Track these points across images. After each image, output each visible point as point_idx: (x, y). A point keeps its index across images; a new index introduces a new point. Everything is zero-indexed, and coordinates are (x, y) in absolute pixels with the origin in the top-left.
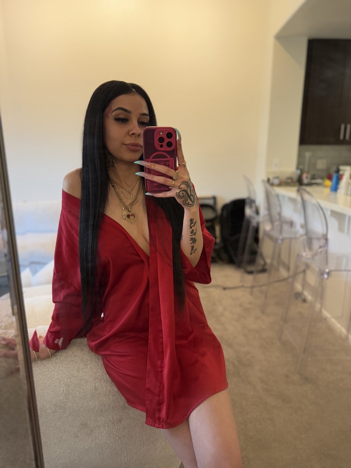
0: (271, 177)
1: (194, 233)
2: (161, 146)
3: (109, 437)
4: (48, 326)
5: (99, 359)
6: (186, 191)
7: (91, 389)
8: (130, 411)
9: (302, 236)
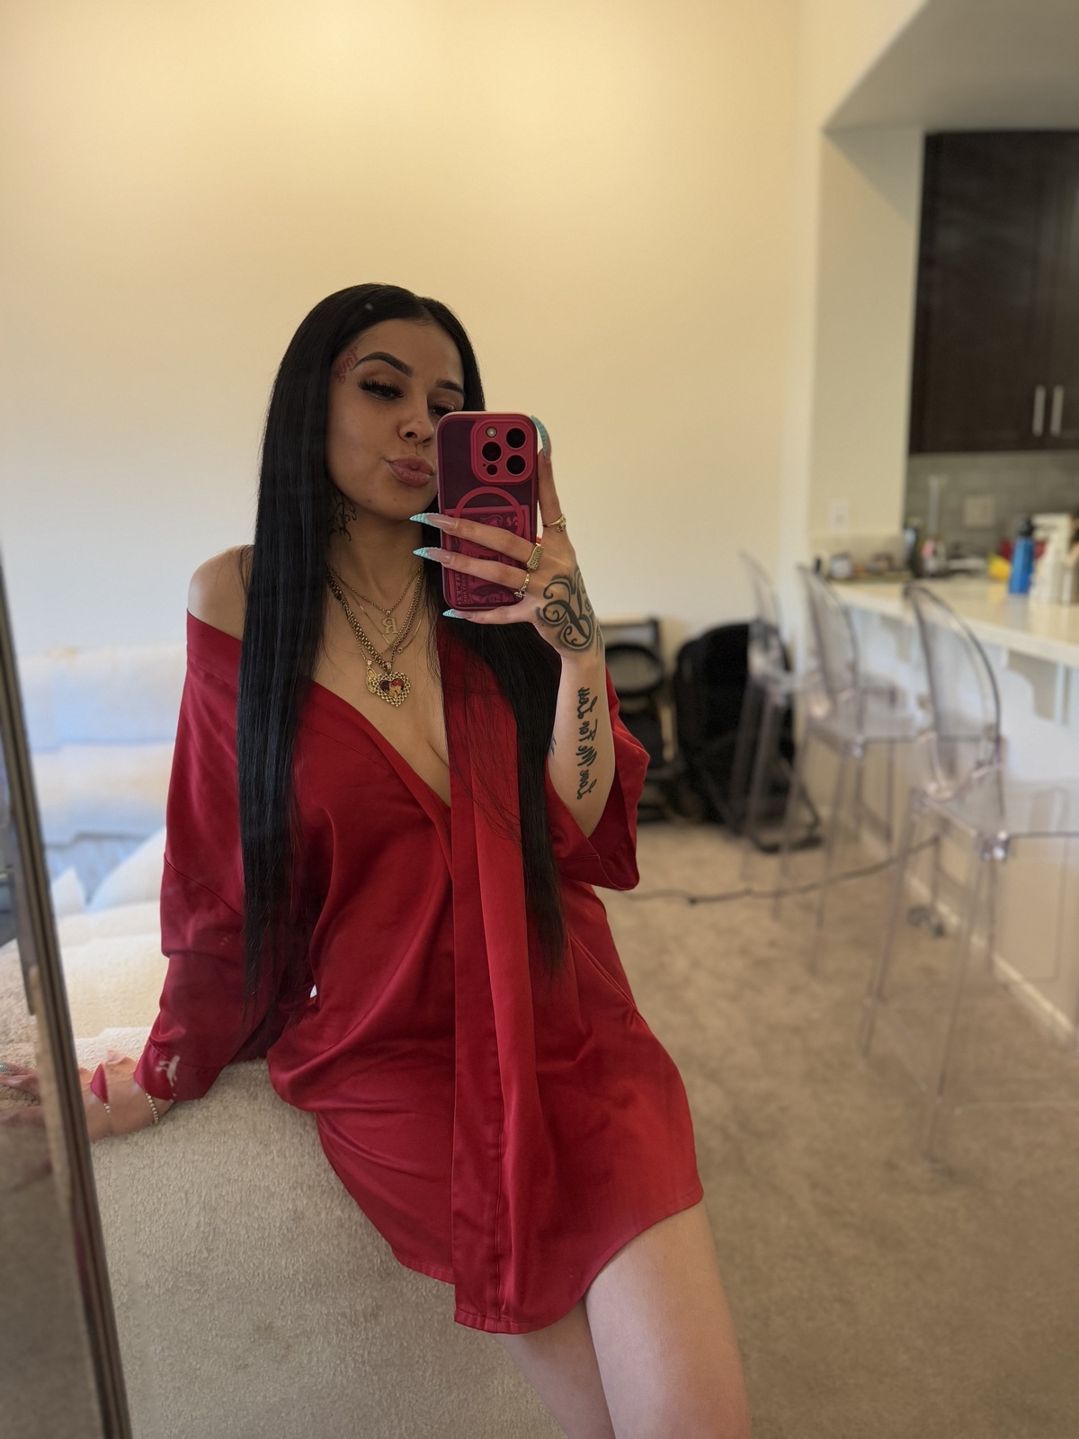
0: (826, 556)
1: (591, 733)
2: (492, 470)
3: (343, 1366)
4: (150, 1028)
5: (305, 1124)
6: (566, 605)
7: (281, 1218)
8: (405, 1284)
9: (922, 732)
